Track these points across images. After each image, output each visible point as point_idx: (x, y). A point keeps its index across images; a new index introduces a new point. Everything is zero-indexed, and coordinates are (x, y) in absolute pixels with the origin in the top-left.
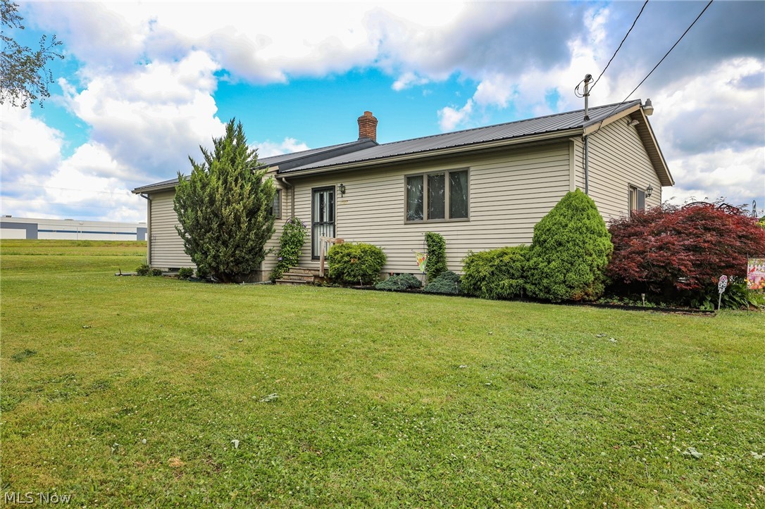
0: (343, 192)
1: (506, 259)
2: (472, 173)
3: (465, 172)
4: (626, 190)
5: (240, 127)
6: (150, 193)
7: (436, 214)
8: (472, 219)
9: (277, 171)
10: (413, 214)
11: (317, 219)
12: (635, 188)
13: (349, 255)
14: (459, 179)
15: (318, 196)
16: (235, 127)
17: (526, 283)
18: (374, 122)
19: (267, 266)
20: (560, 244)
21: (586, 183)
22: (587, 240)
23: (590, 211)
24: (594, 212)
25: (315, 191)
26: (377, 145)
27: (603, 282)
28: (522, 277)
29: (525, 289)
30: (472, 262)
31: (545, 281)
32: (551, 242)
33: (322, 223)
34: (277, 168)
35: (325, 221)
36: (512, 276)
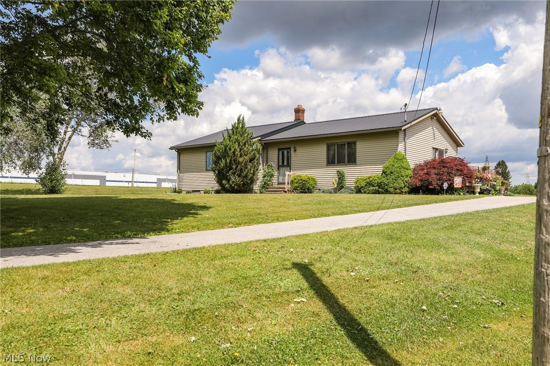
0: (295, 151)
1: (371, 179)
2: (358, 143)
3: (355, 143)
4: (431, 150)
5: (243, 118)
6: (178, 150)
7: (341, 162)
8: (358, 163)
9: (260, 140)
10: (331, 162)
11: (281, 164)
12: (437, 149)
13: (301, 180)
14: (352, 145)
15: (281, 152)
16: (241, 118)
17: (379, 188)
18: (303, 111)
19: (256, 187)
20: (392, 173)
21: (405, 148)
22: (401, 171)
23: (404, 160)
24: (405, 160)
25: (279, 150)
26: (305, 123)
27: (408, 187)
28: (377, 186)
29: (379, 191)
30: (358, 181)
31: (386, 187)
32: (388, 172)
33: (283, 166)
34: (260, 138)
35: (285, 164)
36: (373, 186)
